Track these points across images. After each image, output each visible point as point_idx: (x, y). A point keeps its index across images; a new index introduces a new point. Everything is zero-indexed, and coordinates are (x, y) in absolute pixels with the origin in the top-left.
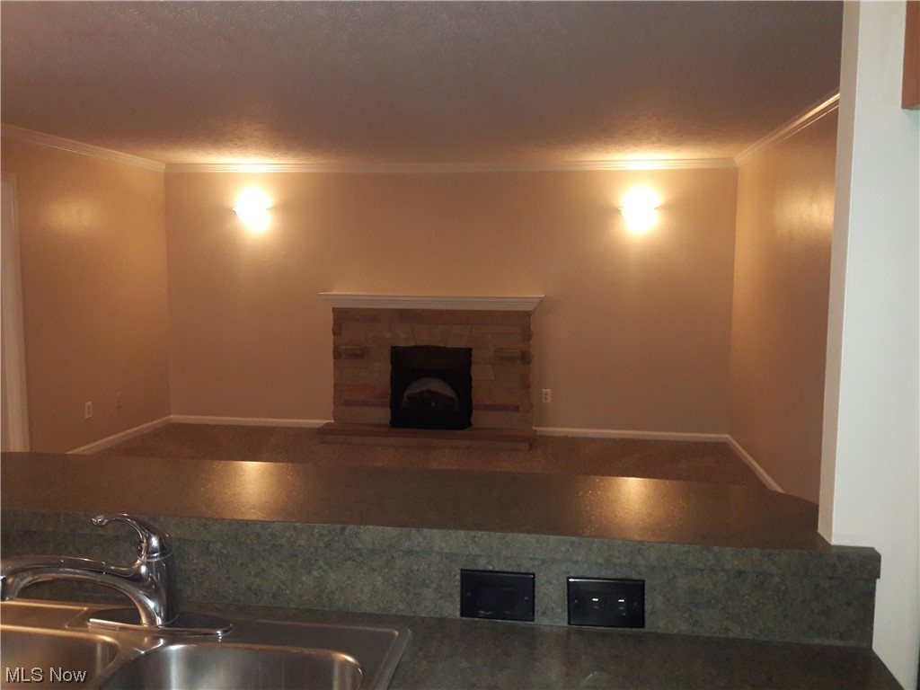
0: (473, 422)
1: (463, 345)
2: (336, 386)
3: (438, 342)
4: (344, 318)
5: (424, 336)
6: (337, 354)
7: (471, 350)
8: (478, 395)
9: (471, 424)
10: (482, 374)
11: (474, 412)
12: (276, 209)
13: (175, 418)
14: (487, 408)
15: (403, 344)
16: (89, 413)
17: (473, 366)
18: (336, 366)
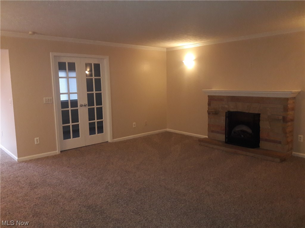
0: (260, 145)
1: (256, 112)
2: (208, 124)
3: (246, 110)
4: (212, 99)
5: (241, 108)
6: (209, 113)
7: (260, 114)
8: (263, 135)
9: (259, 147)
10: (264, 125)
11: (261, 141)
12: (196, 60)
13: (168, 130)
14: (266, 140)
15: (232, 110)
16: (135, 126)
17: (260, 121)
18: (209, 117)
